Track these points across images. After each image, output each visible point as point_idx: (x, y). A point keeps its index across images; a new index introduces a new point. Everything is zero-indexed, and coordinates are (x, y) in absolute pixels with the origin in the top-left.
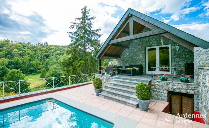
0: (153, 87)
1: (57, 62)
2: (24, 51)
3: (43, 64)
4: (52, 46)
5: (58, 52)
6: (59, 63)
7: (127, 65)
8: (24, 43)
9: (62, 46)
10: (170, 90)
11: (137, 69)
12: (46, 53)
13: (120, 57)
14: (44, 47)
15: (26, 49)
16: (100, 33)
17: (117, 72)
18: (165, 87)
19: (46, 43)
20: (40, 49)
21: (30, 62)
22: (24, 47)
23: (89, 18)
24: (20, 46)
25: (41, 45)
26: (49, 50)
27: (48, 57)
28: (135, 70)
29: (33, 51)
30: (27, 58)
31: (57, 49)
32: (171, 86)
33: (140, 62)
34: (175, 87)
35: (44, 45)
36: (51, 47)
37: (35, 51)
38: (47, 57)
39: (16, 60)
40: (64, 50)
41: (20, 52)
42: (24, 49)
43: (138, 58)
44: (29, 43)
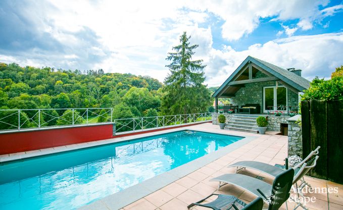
0: (269, 121)
1: (122, 100)
2: (71, 83)
3: (99, 103)
4: (110, 74)
5: (120, 84)
6: (124, 101)
7: (243, 104)
8: (70, 71)
9: (125, 75)
10: (282, 123)
11: (255, 108)
12: (102, 86)
13: (235, 96)
14: (98, 76)
15: (73, 80)
16: (202, 64)
17: (236, 111)
18: (279, 121)
19: (101, 70)
20: (94, 79)
21: (80, 100)
22: (70, 77)
23: (189, 46)
24: (64, 76)
25: (95, 74)
26: (107, 81)
27: (106, 92)
28: (253, 109)
29: (83, 83)
30: (76, 93)
31: (117, 79)
32: (283, 120)
33: (257, 101)
34: (285, 120)
35: (97, 73)
36: (109, 77)
37: (87, 82)
38: (104, 92)
39: (62, 97)
40: (128, 80)
41: (65, 85)
42: (70, 81)
43: (255, 97)
44: (77, 70)
